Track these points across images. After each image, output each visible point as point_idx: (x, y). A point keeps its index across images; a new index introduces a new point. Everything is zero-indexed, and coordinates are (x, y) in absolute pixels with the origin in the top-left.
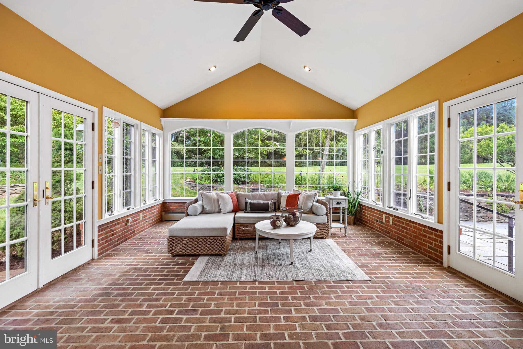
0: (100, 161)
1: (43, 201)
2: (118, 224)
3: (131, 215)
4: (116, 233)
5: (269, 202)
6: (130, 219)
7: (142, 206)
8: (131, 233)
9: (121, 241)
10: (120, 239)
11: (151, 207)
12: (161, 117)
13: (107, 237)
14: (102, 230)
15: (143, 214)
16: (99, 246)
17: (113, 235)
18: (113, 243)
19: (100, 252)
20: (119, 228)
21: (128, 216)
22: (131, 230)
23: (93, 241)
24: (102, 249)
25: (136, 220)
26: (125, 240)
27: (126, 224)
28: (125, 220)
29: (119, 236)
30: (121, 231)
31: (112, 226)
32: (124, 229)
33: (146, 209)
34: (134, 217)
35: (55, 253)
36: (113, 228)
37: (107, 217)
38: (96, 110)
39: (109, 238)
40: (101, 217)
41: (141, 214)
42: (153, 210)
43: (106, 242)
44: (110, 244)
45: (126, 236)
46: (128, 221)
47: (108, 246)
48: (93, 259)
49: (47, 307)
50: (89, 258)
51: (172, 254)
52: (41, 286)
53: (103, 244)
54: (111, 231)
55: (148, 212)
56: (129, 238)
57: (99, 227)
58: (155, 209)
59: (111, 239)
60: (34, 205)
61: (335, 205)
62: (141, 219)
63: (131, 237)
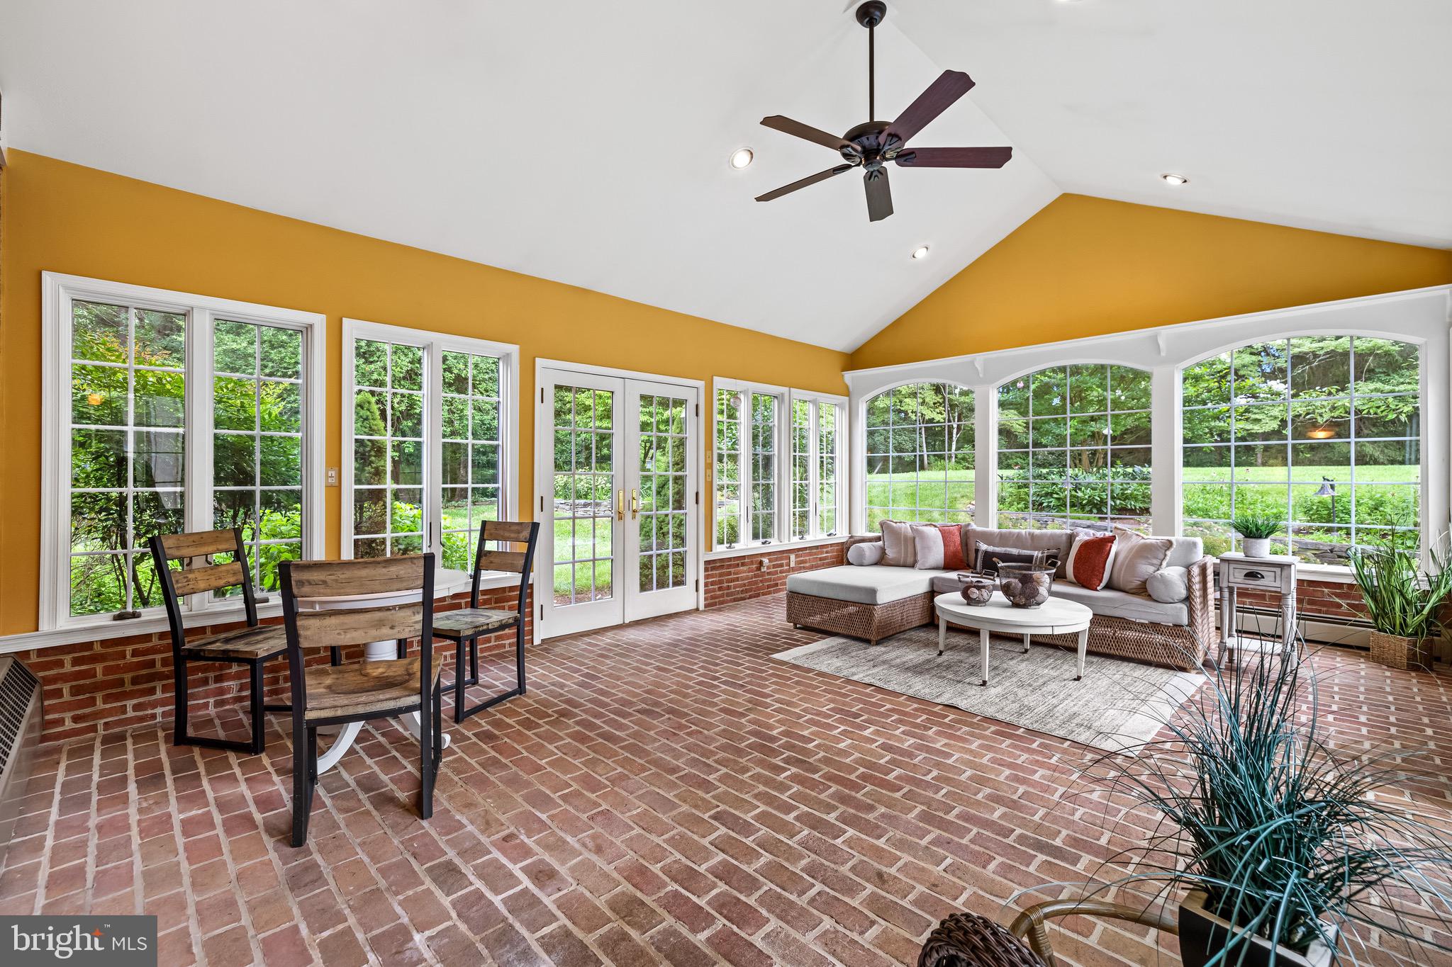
0: (709, 461)
1: (629, 515)
2: (743, 564)
3: (769, 554)
4: (737, 579)
5: (1036, 553)
6: (766, 561)
7: (795, 542)
8: (769, 587)
9: (748, 595)
10: (746, 591)
11: (817, 547)
12: (844, 370)
13: (721, 582)
14: (713, 569)
15: (797, 556)
16: (706, 592)
17: (732, 580)
18: (732, 594)
19: (710, 601)
20: (744, 572)
21: (762, 555)
22: (770, 580)
23: (697, 582)
24: (712, 598)
25: (781, 565)
26: (758, 595)
27: (759, 569)
28: (754, 561)
29: (744, 585)
30: (747, 578)
31: (729, 566)
32: (756, 576)
33: (805, 549)
34: (776, 559)
35: (644, 587)
36: (732, 570)
37: (720, 551)
38: (701, 384)
39: (725, 585)
40: (710, 548)
41: (793, 557)
42: (822, 553)
43: (720, 589)
44: (728, 595)
45: (759, 589)
46: (761, 563)
47: (722, 596)
48: (697, 609)
49: (618, 641)
50: (690, 605)
51: (795, 625)
52: (627, 622)
53: (714, 590)
54: (730, 574)
55: (810, 554)
56: (764, 594)
57: (706, 562)
58: (827, 552)
59: (729, 588)
60: (620, 518)
61: (1239, 581)
62: (792, 565)
63: (769, 593)
